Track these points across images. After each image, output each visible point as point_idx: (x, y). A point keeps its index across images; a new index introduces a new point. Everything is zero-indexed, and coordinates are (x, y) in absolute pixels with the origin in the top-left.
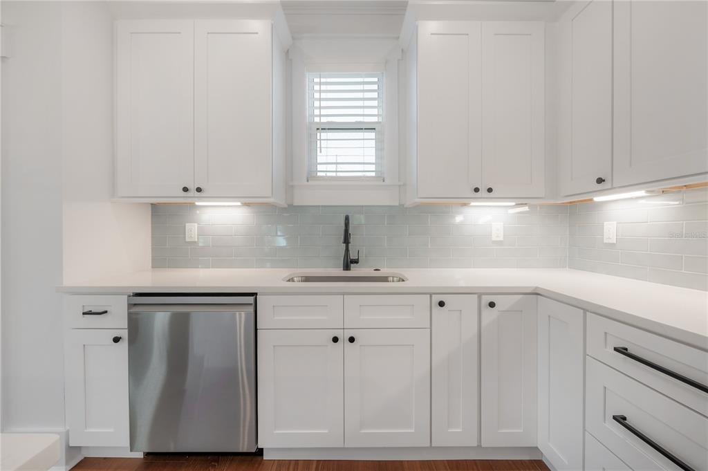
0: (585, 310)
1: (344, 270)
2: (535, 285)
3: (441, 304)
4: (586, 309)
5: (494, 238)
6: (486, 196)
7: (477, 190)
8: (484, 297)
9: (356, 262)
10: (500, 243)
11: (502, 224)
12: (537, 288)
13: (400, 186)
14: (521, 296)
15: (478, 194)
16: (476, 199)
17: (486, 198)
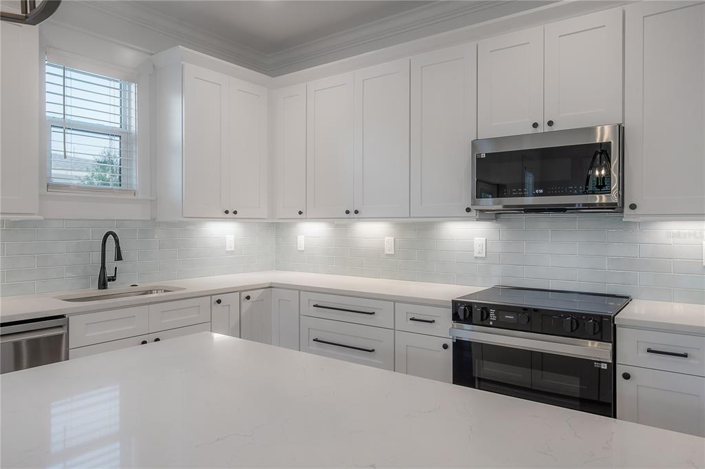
0: (300, 291)
1: (99, 288)
2: (270, 282)
3: (219, 302)
4: (300, 289)
5: (228, 250)
6: (232, 217)
7: (227, 212)
8: (243, 293)
9: (113, 279)
10: (231, 253)
11: (233, 236)
12: (272, 283)
13: (152, 200)
14: (262, 290)
15: (227, 216)
16: (225, 219)
17: (233, 218)
